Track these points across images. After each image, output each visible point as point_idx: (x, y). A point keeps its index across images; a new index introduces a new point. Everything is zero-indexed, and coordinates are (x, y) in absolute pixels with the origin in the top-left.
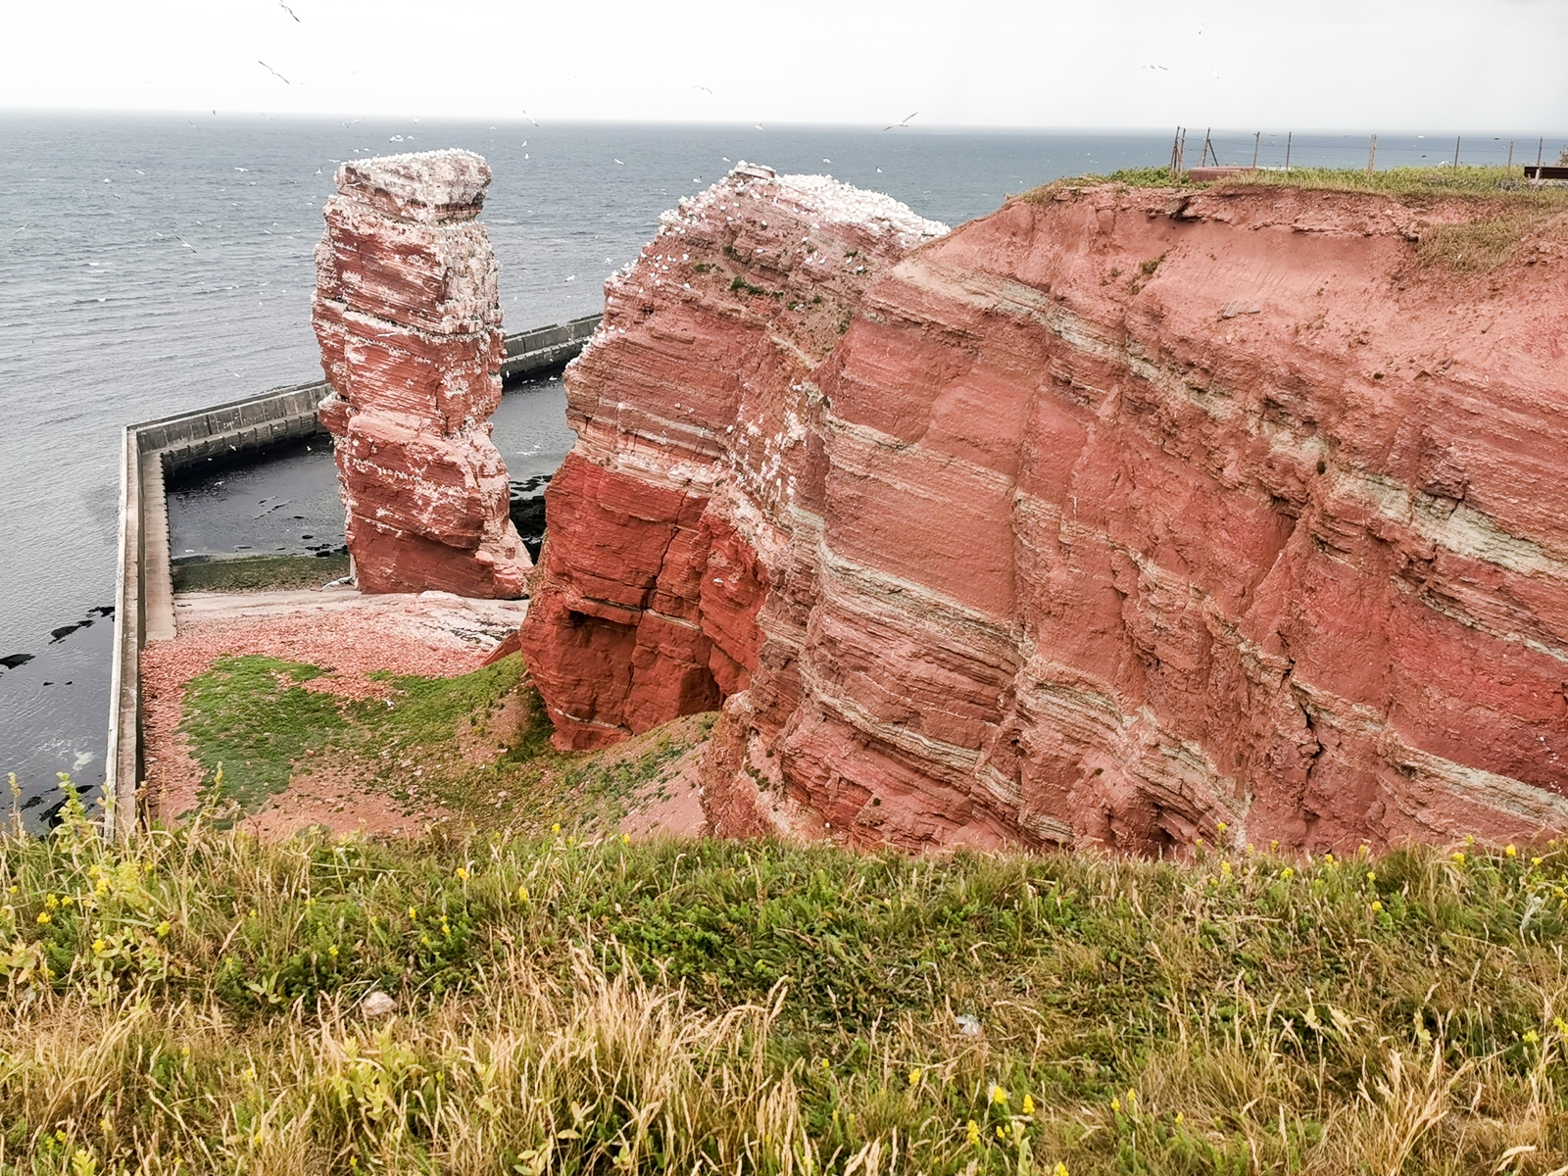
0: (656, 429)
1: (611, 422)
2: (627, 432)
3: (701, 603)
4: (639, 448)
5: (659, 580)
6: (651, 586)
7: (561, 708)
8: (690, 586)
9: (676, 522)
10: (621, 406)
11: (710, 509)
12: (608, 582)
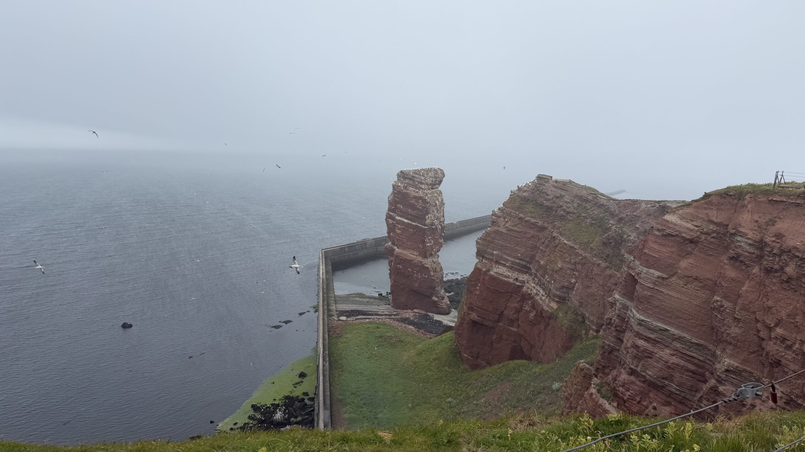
0: (507, 261)
1: (491, 257)
2: (496, 261)
3: (519, 322)
4: (500, 267)
5: (504, 312)
6: (502, 314)
7: (467, 354)
8: (515, 316)
9: (512, 293)
10: (495, 252)
11: (525, 289)
12: (486, 312)
